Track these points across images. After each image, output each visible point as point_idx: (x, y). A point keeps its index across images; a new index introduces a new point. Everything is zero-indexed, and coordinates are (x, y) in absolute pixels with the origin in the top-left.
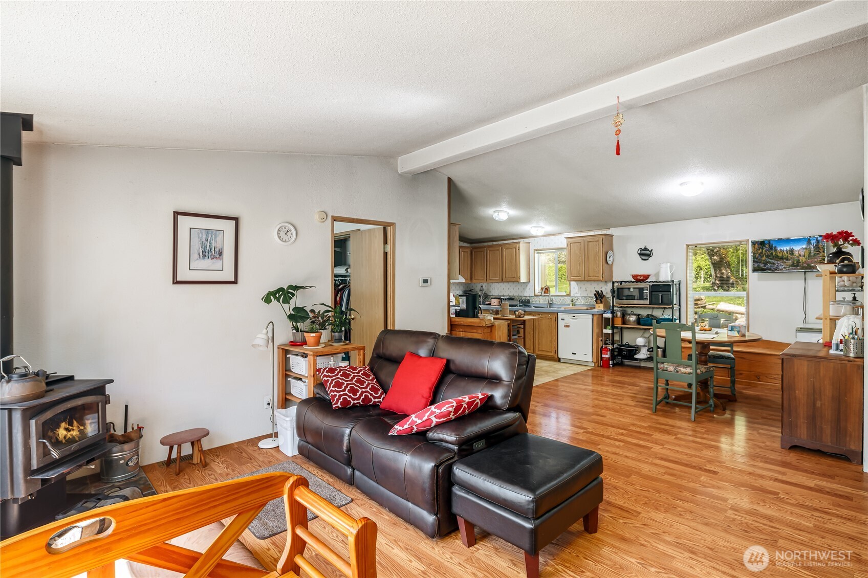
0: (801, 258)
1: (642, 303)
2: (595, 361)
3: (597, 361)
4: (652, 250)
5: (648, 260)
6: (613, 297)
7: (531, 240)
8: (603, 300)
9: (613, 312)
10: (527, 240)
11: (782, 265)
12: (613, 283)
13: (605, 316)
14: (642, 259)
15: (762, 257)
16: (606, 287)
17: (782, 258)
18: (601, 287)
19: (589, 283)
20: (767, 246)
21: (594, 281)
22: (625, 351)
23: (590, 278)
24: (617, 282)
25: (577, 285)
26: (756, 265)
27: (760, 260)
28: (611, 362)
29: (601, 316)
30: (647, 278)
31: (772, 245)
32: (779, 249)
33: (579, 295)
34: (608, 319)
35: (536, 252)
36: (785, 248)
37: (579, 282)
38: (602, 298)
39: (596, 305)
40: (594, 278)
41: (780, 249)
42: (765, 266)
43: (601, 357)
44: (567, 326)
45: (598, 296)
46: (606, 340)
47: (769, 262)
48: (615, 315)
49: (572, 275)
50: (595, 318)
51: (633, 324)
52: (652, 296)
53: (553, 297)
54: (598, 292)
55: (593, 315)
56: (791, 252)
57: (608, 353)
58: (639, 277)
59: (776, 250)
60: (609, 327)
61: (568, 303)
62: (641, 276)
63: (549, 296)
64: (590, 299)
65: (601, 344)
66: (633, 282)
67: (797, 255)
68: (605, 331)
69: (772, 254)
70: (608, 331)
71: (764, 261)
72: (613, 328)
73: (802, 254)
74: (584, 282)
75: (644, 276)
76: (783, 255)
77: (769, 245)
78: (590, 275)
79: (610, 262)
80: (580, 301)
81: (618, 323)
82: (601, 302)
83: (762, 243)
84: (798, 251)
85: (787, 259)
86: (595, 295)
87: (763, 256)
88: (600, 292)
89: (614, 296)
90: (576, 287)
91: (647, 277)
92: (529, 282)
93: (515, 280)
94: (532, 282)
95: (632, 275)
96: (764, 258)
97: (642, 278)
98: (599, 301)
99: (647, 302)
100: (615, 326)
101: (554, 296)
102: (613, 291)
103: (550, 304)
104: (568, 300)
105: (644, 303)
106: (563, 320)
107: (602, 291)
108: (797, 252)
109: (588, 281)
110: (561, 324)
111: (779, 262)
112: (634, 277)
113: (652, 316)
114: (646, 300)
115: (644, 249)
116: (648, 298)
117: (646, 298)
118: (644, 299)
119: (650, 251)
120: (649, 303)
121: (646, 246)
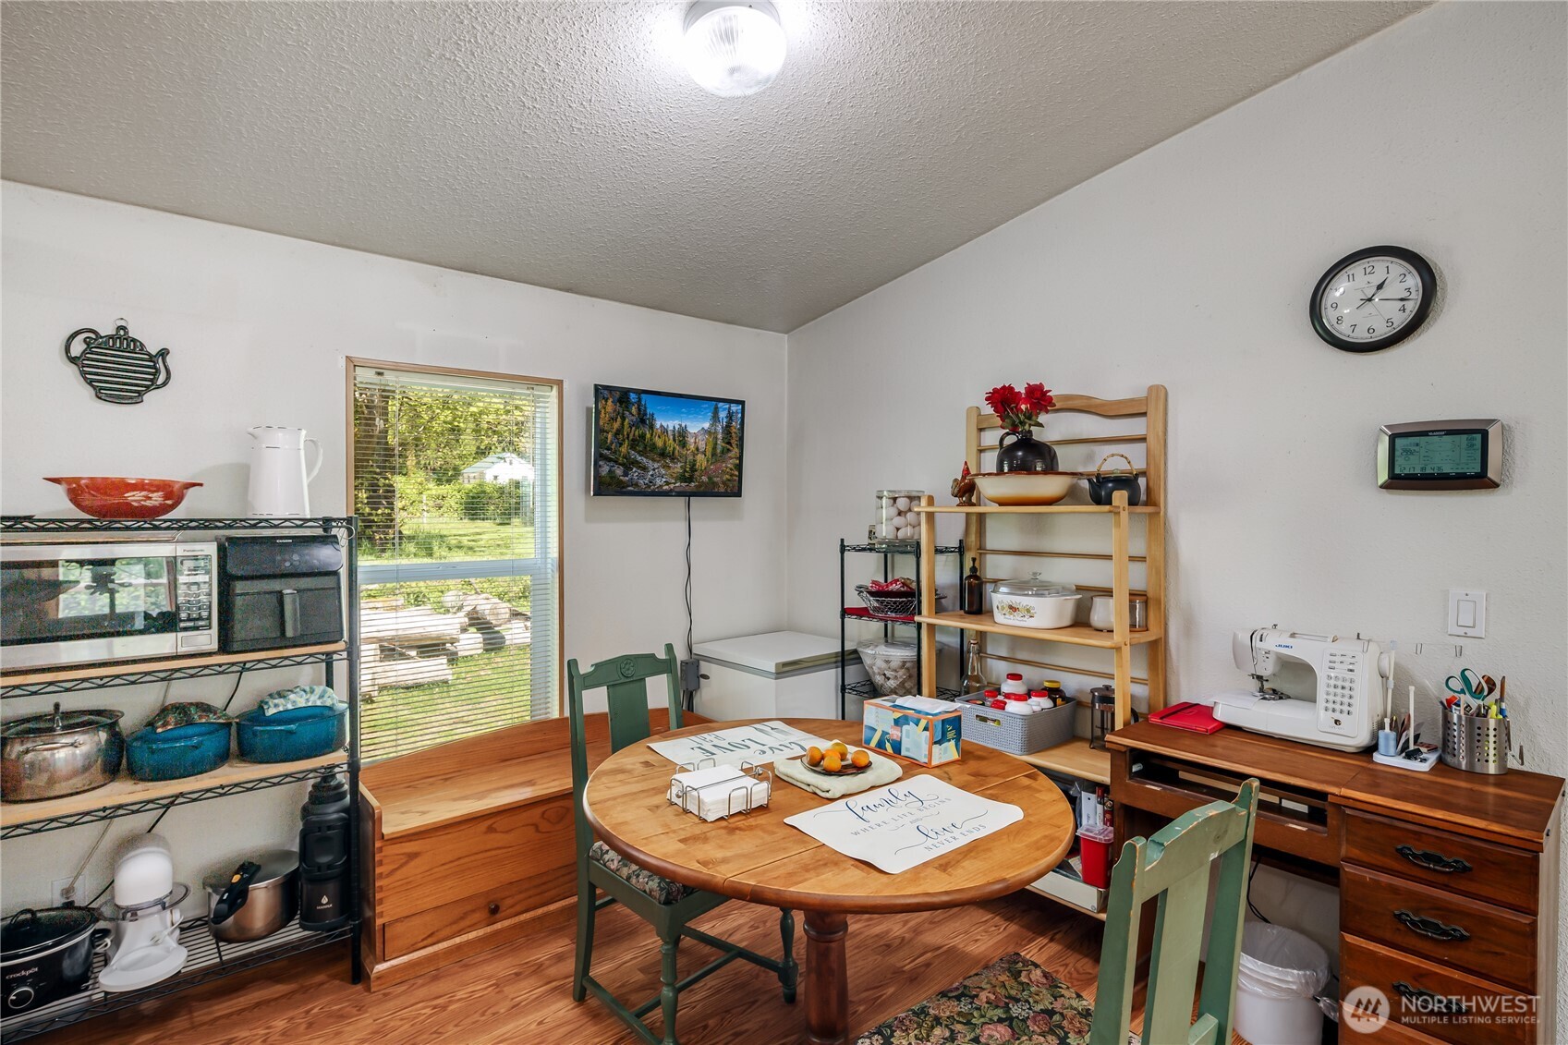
0: (700, 457)
4: (164, 353)
5: (139, 401)
11: (661, 475)
14: (99, 396)
15: (621, 445)
17: (663, 454)
20: (634, 410)
22: (23, 980)
26: (605, 470)
27: (615, 452)
30: (176, 502)
31: (645, 410)
32: (658, 425)
36: (671, 424)
41: (662, 426)
42: (626, 474)
47: (635, 463)
51: (81, 781)
52: (238, 605)
56: (682, 436)
58: (134, 497)
59: (652, 427)
62: (140, 486)
67: (692, 447)
69: (643, 436)
71: (625, 457)
73: (702, 446)
75: (165, 488)
76: (665, 443)
77: (639, 410)
83: (624, 397)
84: (696, 436)
85: (673, 458)
87: (624, 440)
91: (174, 494)
96: (624, 449)
97: (157, 499)
99: (208, 639)
108: (693, 440)
111: (656, 465)
112: (80, 489)
113: (205, 708)
114: (196, 628)
115: (111, 337)
116: (209, 618)
117: (200, 618)
118: (182, 625)
119: (151, 358)
120: (215, 646)
121: (122, 323)
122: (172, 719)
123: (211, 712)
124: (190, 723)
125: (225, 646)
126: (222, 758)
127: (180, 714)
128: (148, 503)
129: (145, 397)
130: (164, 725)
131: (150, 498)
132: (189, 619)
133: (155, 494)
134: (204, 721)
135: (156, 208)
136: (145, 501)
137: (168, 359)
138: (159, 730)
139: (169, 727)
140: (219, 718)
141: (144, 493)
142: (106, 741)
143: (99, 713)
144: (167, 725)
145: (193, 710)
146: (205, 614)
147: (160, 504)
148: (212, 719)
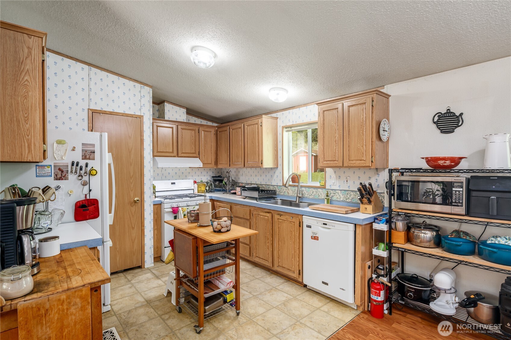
1: (449, 211)
2: (359, 303)
3: (363, 304)
4: (461, 114)
5: (453, 132)
6: (391, 195)
7: (279, 115)
8: (372, 199)
9: (389, 222)
10: (274, 115)
12: (391, 171)
13: (376, 226)
14: (442, 132)
16: (376, 177)
18: (370, 178)
19: (352, 170)
21: (359, 167)
22: (411, 292)
23: (352, 163)
24: (397, 170)
25: (335, 172)
28: (385, 306)
29: (368, 227)
30: (457, 164)
33: (337, 188)
34: (381, 232)
35: (285, 130)
37: (337, 169)
38: (371, 195)
39: (361, 206)
40: (358, 163)
43: (369, 298)
44: (315, 238)
45: (364, 192)
46: (377, 267)
48: (393, 226)
49: (326, 159)
50: (359, 231)
51: (427, 244)
52: (473, 200)
53: (303, 189)
54: (364, 187)
55: (355, 225)
57: (382, 293)
58: (441, 162)
60: (382, 246)
61: (323, 197)
62: (444, 159)
63: (298, 186)
64: (352, 193)
65: (368, 273)
66: (426, 171)
68: (375, 252)
70: (381, 252)
72: (390, 247)
74: (343, 170)
75: (452, 159)
78: (352, 159)
79: (384, 138)
80: (339, 197)
81: (399, 241)
82: (370, 202)
86: (359, 190)
88: (368, 185)
89: (393, 195)
90: (333, 175)
91: (456, 161)
92: (277, 168)
93: (259, 165)
94: (280, 167)
95: (427, 158)
97: (448, 163)
98: (365, 200)
99: (462, 210)
100: (394, 245)
101: (306, 187)
102: (390, 185)
103: (299, 197)
104: (322, 194)
105: (453, 212)
106: (309, 227)
107: (370, 185)
109: (349, 167)
110: (307, 233)
112: (429, 161)
113: (466, 234)
114: (458, 206)
115: (445, 113)
116: (462, 203)
117: (459, 203)
118: (453, 204)
119: (457, 117)
120: (464, 213)
121: (449, 108)
122: (454, 234)
123: (468, 236)
124: (460, 237)
125: (468, 213)
126: (472, 253)
127: (457, 233)
128: (445, 164)
129: (455, 130)
130: (451, 236)
131: (446, 163)
132: (455, 202)
133: (447, 161)
134: (464, 238)
135: (459, 68)
136: (444, 164)
137: (463, 116)
138: (449, 237)
139: (452, 237)
140: (471, 239)
141: (443, 161)
142: (435, 235)
143: (436, 226)
144: (452, 236)
145: (461, 233)
146: (461, 201)
147: (450, 164)
148: (468, 238)
